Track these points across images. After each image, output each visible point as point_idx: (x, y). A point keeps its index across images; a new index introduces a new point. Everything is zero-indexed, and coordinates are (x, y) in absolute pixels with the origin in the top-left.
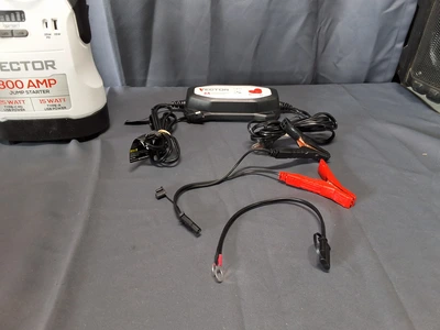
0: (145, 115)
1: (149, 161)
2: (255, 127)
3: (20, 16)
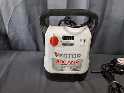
3: (72, 38)
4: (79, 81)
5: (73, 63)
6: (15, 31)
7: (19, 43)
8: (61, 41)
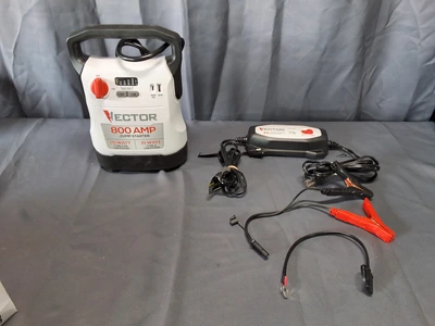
0: (216, 149)
1: (221, 191)
2: (309, 166)
3: (134, 81)
4: (166, 171)
5: (145, 133)
6: (30, 69)
7: (40, 99)
8: (113, 88)
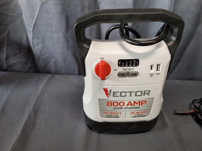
3: (135, 62)
5: (136, 105)
